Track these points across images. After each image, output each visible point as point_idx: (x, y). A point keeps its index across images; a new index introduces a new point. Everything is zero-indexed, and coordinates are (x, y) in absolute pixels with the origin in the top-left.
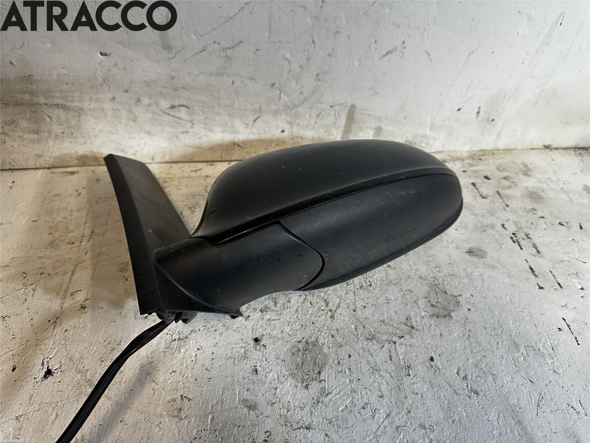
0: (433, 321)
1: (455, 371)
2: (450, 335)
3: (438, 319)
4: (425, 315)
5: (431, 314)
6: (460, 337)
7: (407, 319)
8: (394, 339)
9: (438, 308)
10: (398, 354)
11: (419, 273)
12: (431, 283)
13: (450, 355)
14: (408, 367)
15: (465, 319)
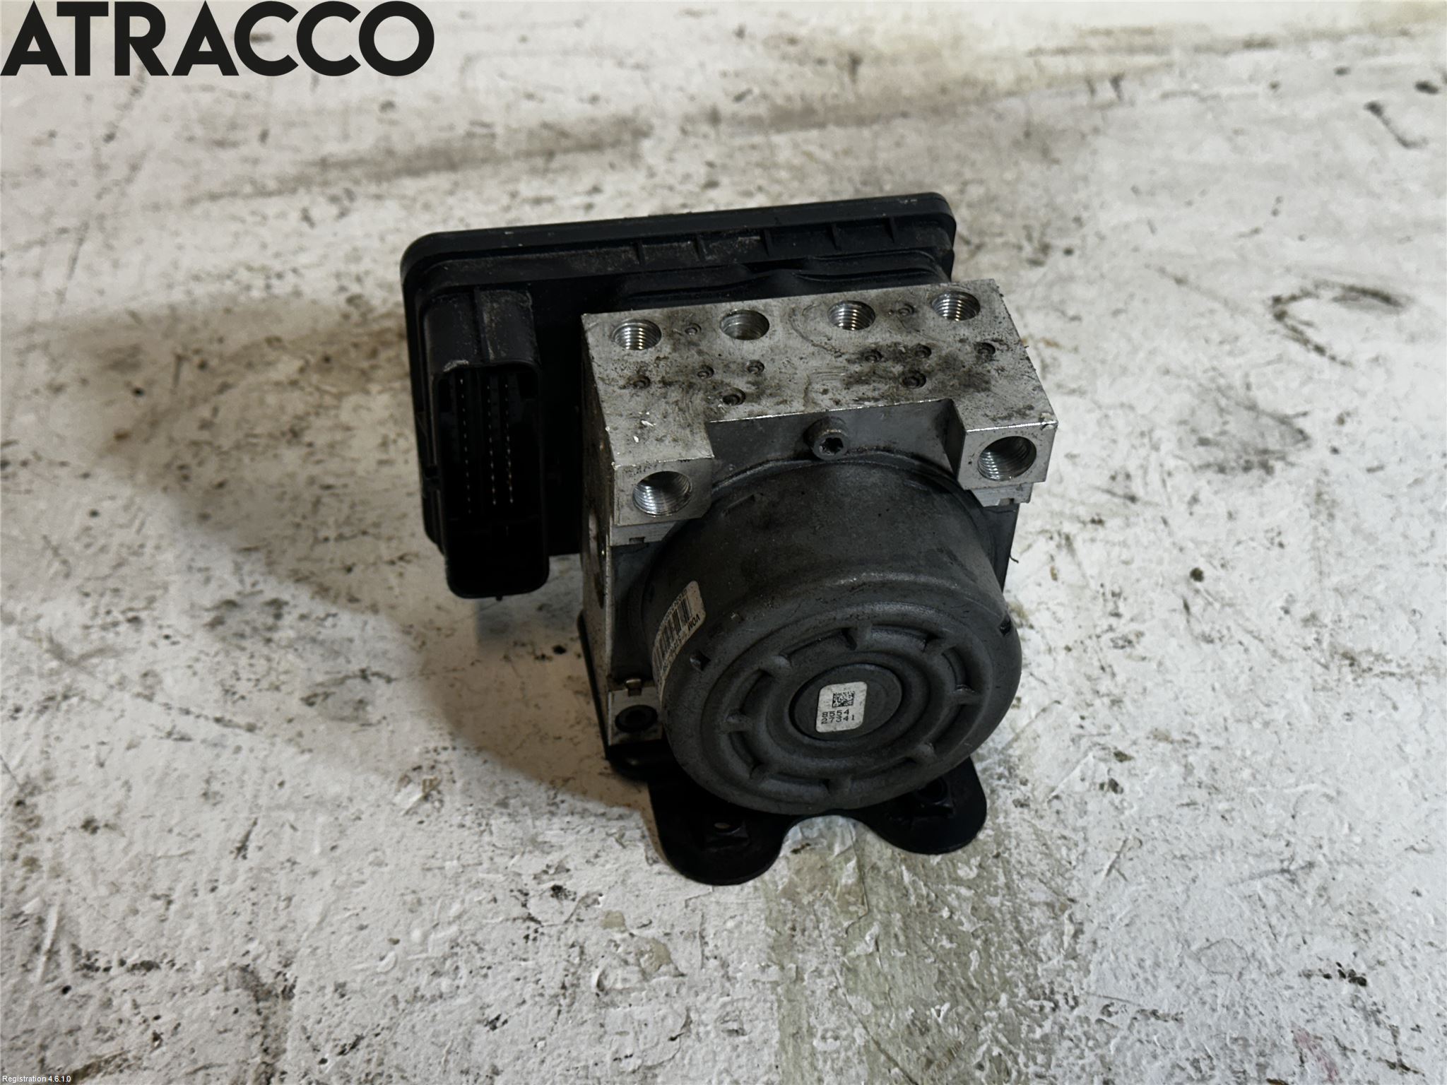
0: (1203, 483)
1: (1280, 603)
2: (1262, 515)
3: (1221, 476)
4: (1177, 468)
5: (1196, 463)
6: (1296, 520)
7: (1113, 478)
8: (1068, 528)
9: (1223, 449)
10: (1079, 565)
11: (1160, 360)
12: (1200, 385)
13: (1262, 564)
14: (1114, 594)
15: (1317, 474)
